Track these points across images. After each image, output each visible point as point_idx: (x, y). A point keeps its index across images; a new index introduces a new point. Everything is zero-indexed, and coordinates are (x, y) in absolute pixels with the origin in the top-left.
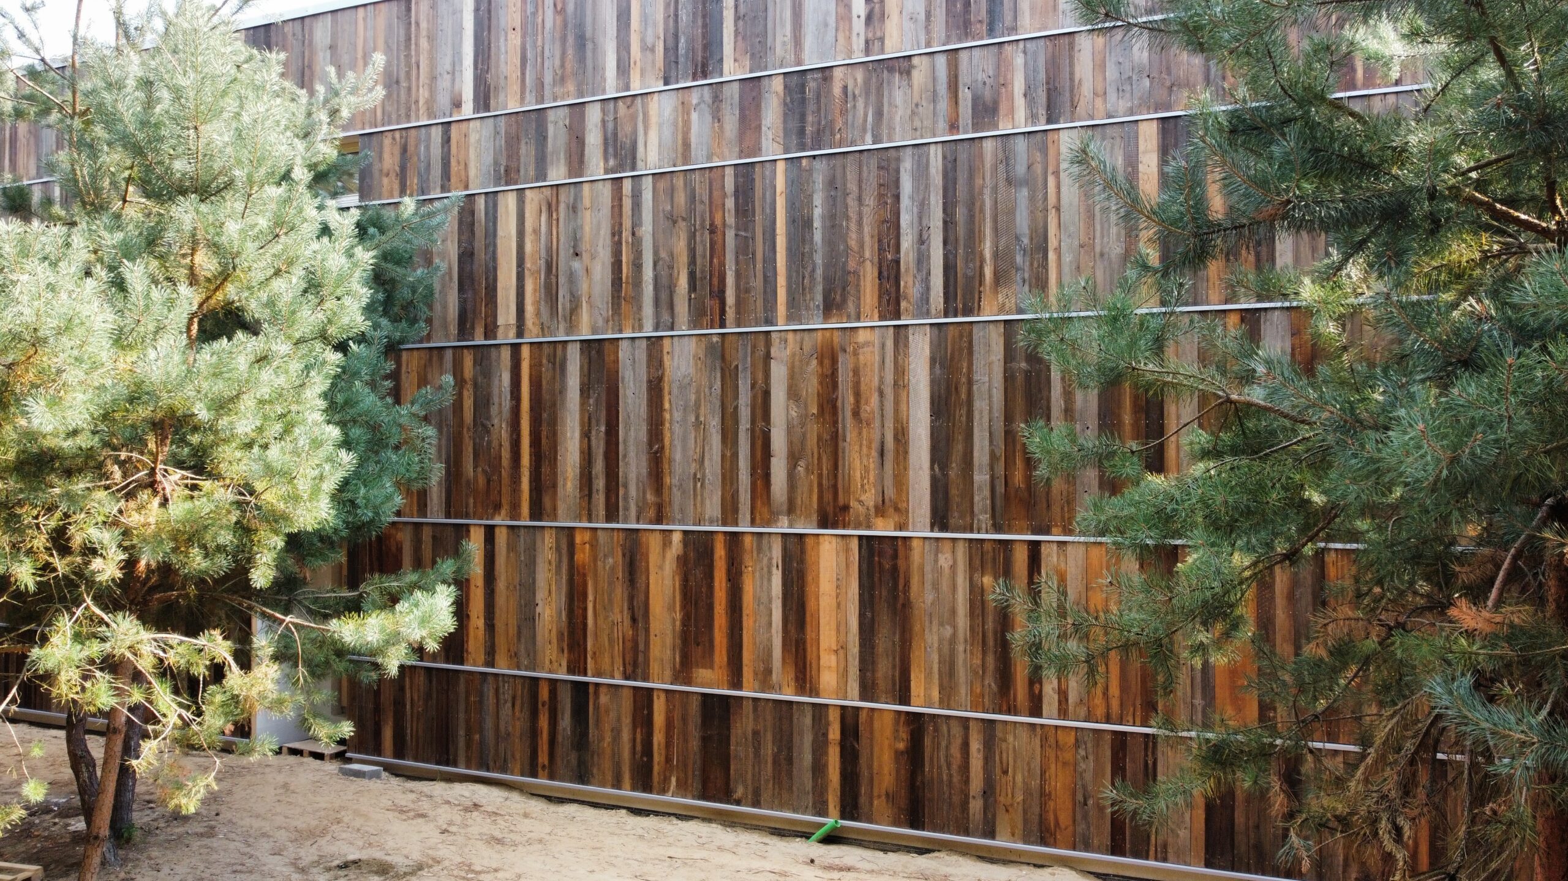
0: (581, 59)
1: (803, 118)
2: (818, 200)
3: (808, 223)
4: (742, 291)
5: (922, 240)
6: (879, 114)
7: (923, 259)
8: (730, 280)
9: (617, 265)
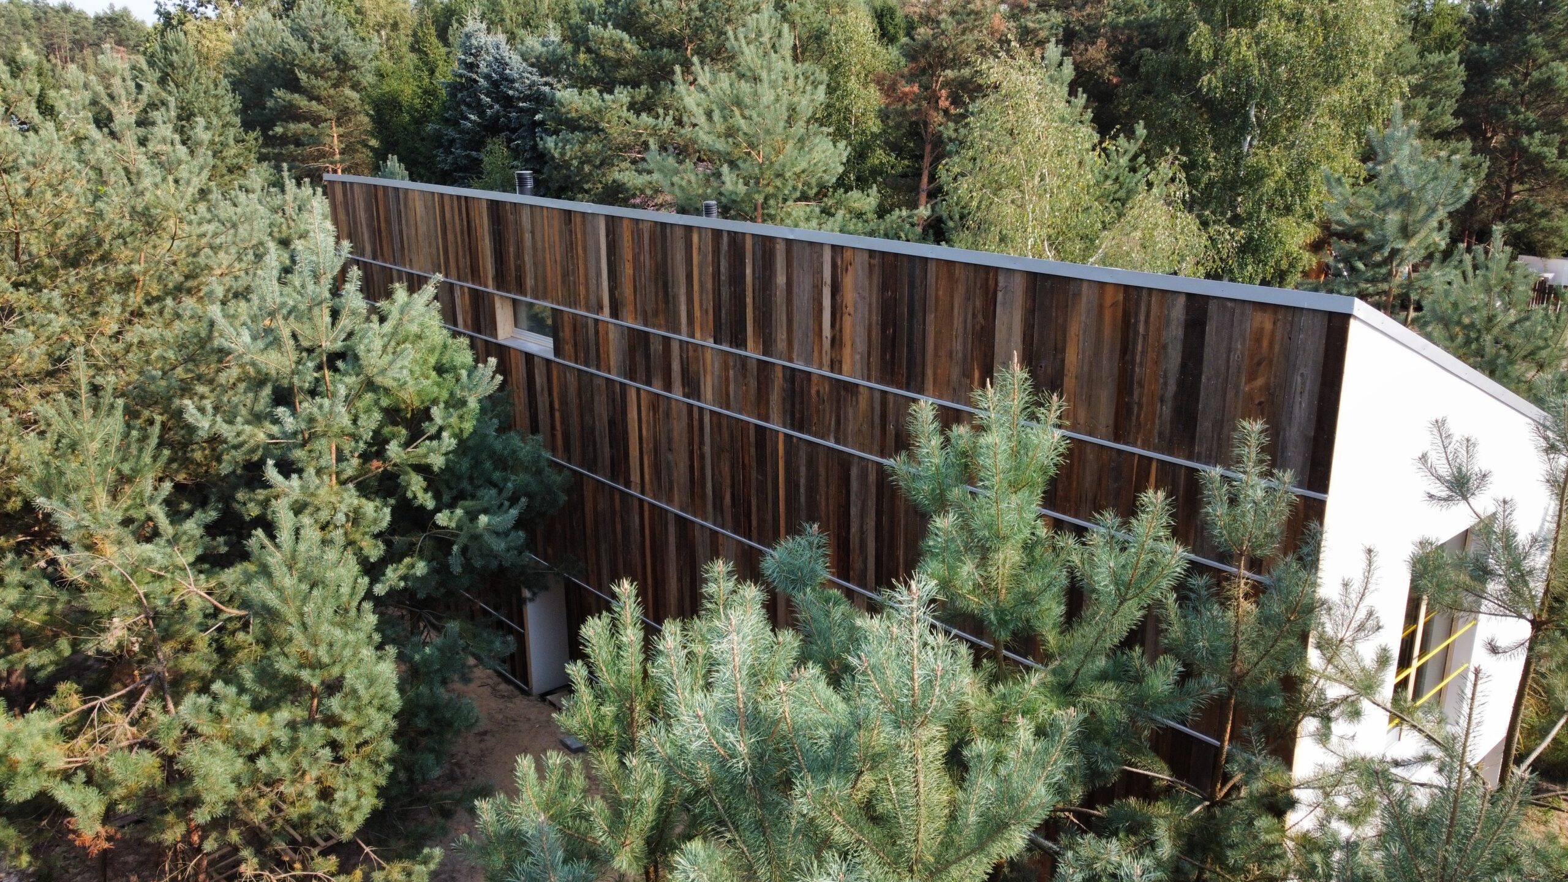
0: (667, 302)
1: (793, 405)
2: (803, 470)
3: (797, 486)
4: (761, 521)
5: (862, 532)
6: (838, 422)
7: (863, 545)
8: (754, 509)
9: (692, 467)
